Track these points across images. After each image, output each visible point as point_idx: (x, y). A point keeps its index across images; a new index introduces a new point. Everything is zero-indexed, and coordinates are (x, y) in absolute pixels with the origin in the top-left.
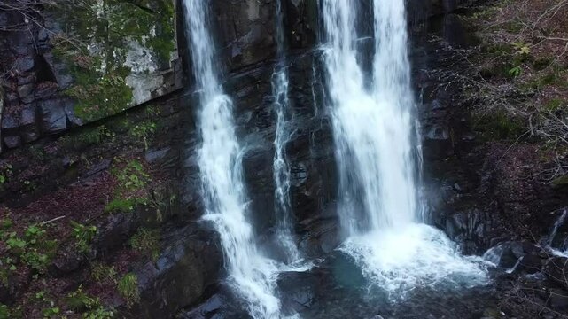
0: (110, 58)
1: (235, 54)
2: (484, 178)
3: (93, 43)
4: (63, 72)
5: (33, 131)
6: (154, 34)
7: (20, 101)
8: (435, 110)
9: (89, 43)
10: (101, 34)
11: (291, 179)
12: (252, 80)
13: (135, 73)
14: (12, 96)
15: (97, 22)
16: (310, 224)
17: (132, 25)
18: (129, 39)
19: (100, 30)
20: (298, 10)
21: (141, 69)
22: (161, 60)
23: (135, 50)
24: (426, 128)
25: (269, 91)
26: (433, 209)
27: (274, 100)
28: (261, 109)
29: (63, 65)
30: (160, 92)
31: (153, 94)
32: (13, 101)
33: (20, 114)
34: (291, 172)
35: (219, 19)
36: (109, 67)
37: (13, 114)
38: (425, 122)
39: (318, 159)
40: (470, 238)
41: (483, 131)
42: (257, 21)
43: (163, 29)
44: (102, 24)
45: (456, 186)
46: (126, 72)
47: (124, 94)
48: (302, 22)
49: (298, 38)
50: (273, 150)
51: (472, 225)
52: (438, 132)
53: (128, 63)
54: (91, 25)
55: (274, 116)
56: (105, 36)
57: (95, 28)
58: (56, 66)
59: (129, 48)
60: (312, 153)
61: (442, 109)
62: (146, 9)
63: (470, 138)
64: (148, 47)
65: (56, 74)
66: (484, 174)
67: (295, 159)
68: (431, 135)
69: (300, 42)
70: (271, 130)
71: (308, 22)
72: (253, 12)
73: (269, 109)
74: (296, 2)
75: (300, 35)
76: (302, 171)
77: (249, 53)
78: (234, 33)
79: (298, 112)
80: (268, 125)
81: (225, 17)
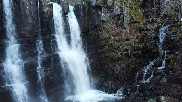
1: (22, 32)
2: (110, 73)
8: (91, 55)
11: (45, 74)
12: (29, 41)
16: (52, 91)
20: (46, 22)
24: (90, 60)
26: (96, 84)
27: (37, 49)
28: (32, 51)
35: (17, 20)
38: (89, 58)
39: (55, 67)
40: (111, 89)
41: (106, 60)
42: (31, 24)
45: (102, 76)
48: (47, 26)
50: (37, 63)
51: (110, 84)
52: (93, 61)
55: (37, 53)
60: (52, 65)
61: (93, 54)
63: (103, 63)
66: (110, 72)
67: (46, 67)
68: (92, 61)
69: (46, 33)
70: (36, 58)
71: (49, 26)
72: (30, 20)
73: (35, 51)
74: (45, 20)
75: (46, 31)
76: (49, 70)
77: (28, 33)
78: (22, 26)
79: (46, 52)
80: (35, 56)
81: (19, 20)
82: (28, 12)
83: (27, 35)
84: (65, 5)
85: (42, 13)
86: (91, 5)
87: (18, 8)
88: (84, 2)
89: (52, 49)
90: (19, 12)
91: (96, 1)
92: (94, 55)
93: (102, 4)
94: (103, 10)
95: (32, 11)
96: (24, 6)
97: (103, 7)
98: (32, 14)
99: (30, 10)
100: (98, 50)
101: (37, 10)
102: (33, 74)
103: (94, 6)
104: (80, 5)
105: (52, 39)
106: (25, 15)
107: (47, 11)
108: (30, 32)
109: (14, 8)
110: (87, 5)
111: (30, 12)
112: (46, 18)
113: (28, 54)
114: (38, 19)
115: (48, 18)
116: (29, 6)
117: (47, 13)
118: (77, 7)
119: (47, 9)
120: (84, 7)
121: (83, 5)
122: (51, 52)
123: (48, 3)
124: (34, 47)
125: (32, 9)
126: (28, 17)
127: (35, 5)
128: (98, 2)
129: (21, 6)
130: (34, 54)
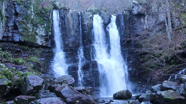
0: (33, 29)
1: (67, 43)
2: (148, 80)
3: (29, 24)
4: (21, 28)
5: (10, 38)
6: (45, 26)
7: (9, 31)
8: (131, 63)
9: (28, 24)
10: (32, 23)
12: (72, 50)
13: (39, 35)
14: (7, 30)
15: (31, 20)
17: (40, 21)
18: (39, 25)
19: (32, 21)
20: (86, 34)
21: (41, 34)
22: (47, 32)
23: (40, 28)
24: (129, 67)
25: (77, 54)
27: (78, 56)
28: (75, 58)
29: (21, 27)
30: (44, 45)
31: (42, 44)
32: (7, 31)
33: (8, 34)
34: (84, 74)
36: (32, 31)
37: (6, 33)
38: (128, 66)
39: (93, 71)
42: (74, 36)
43: (48, 25)
44: (32, 20)
45: (140, 82)
46: (37, 34)
47: (35, 39)
48: (88, 37)
49: (86, 43)
50: (78, 68)
52: (132, 68)
53: (37, 32)
54: (29, 20)
55: (78, 60)
56: (33, 23)
57: (30, 21)
58: (19, 26)
59: (38, 28)
60: (91, 70)
62: (44, 19)
63: (143, 71)
64: (44, 28)
65: (19, 28)
67: (85, 71)
68: (130, 69)
70: (77, 63)
71: (89, 37)
72: (73, 33)
73: (77, 58)
74: (86, 32)
75: (87, 41)
76: (87, 73)
77: (71, 44)
78: (67, 37)
79: (86, 59)
80: (76, 62)
81: (64, 33)
82: (71, 26)
83: (71, 45)
84: (105, 16)
85: (83, 26)
86: (133, 14)
87: (63, 23)
88: (126, 11)
89: (91, 56)
90: (64, 26)
91: (138, 10)
92: (134, 64)
93: (145, 11)
94: (146, 17)
95: (74, 25)
96: (68, 21)
97: (146, 14)
98: (75, 27)
99: (73, 23)
100: (138, 59)
101: (79, 23)
102: (74, 75)
103: (136, 15)
104: (120, 15)
105: (92, 48)
106: (69, 28)
107: (88, 24)
108: (73, 42)
109: (60, 23)
110: (128, 14)
111: (73, 26)
112: (87, 30)
113: (71, 60)
114: (79, 31)
115: (88, 30)
116: (72, 20)
117: (88, 25)
118: (118, 17)
119: (88, 22)
120: (125, 16)
121: (124, 15)
122: (90, 60)
123: (89, 16)
124: (76, 55)
125: (74, 23)
126: (72, 30)
127: (78, 19)
128: (139, 10)
129: (66, 21)
130: (76, 61)
